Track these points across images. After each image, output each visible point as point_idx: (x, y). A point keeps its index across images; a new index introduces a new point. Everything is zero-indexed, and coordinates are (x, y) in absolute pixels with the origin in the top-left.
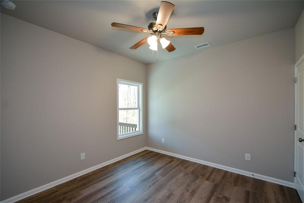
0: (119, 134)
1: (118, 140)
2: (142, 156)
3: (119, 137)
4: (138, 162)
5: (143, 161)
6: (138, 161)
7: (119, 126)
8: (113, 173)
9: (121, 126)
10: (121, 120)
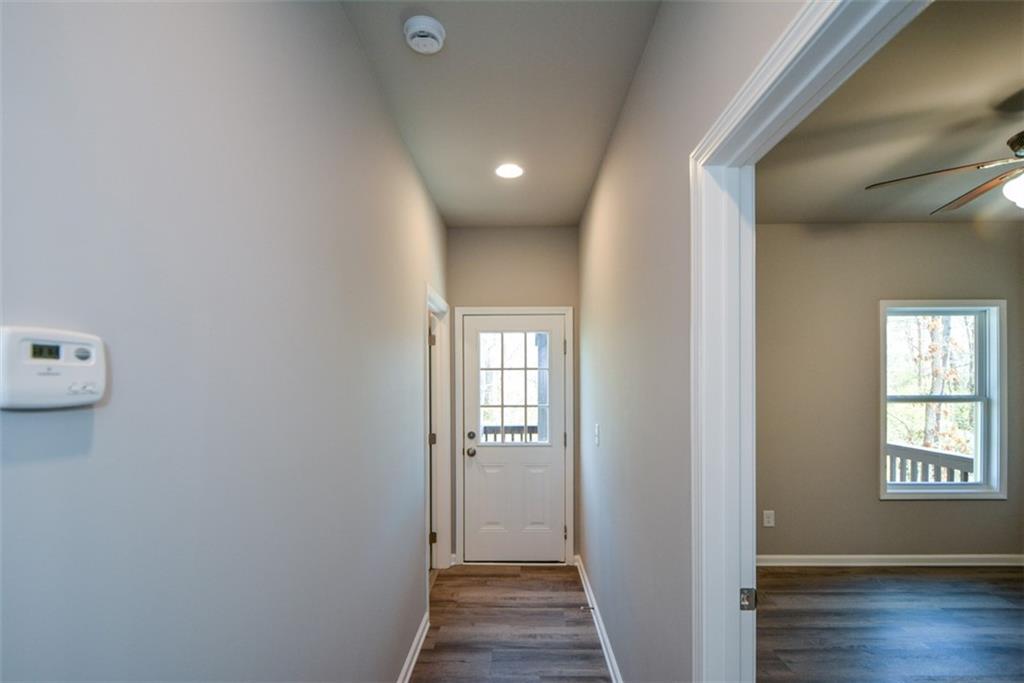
0: (888, 480)
1: (882, 498)
2: (995, 582)
3: (885, 490)
4: (973, 594)
5: (1001, 596)
6: (974, 590)
7: (888, 458)
8: (862, 591)
9: (898, 460)
10: (894, 436)
